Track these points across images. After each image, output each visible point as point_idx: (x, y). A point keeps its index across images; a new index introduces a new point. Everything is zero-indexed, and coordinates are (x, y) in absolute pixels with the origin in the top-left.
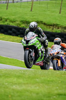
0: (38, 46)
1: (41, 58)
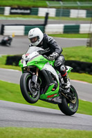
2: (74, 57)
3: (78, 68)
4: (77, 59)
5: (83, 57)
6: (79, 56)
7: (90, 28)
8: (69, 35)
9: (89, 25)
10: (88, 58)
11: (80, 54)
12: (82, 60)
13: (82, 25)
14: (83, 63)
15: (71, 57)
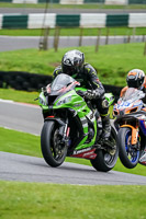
0: (78, 111)
1: (89, 140)
2: (19, 66)
3: (26, 83)
4: (25, 70)
5: (34, 67)
6: (27, 65)
7: (44, 20)
8: (11, 31)
9: (43, 15)
10: (41, 67)
11: (30, 62)
12: (32, 71)
13: (31, 16)
14: (33, 75)
15: (15, 66)
